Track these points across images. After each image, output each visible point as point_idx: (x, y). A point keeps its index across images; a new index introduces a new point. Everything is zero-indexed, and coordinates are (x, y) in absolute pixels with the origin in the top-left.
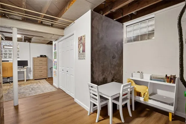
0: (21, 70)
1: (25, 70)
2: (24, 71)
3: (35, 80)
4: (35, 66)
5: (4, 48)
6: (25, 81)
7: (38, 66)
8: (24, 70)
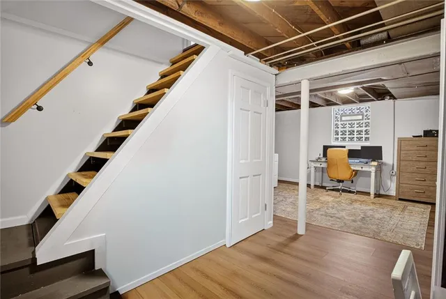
0: (364, 169)
1: (373, 170)
2: (370, 172)
3: (400, 199)
4: (403, 163)
5: (341, 120)
6: (372, 196)
7: (411, 163)
8: (370, 170)
